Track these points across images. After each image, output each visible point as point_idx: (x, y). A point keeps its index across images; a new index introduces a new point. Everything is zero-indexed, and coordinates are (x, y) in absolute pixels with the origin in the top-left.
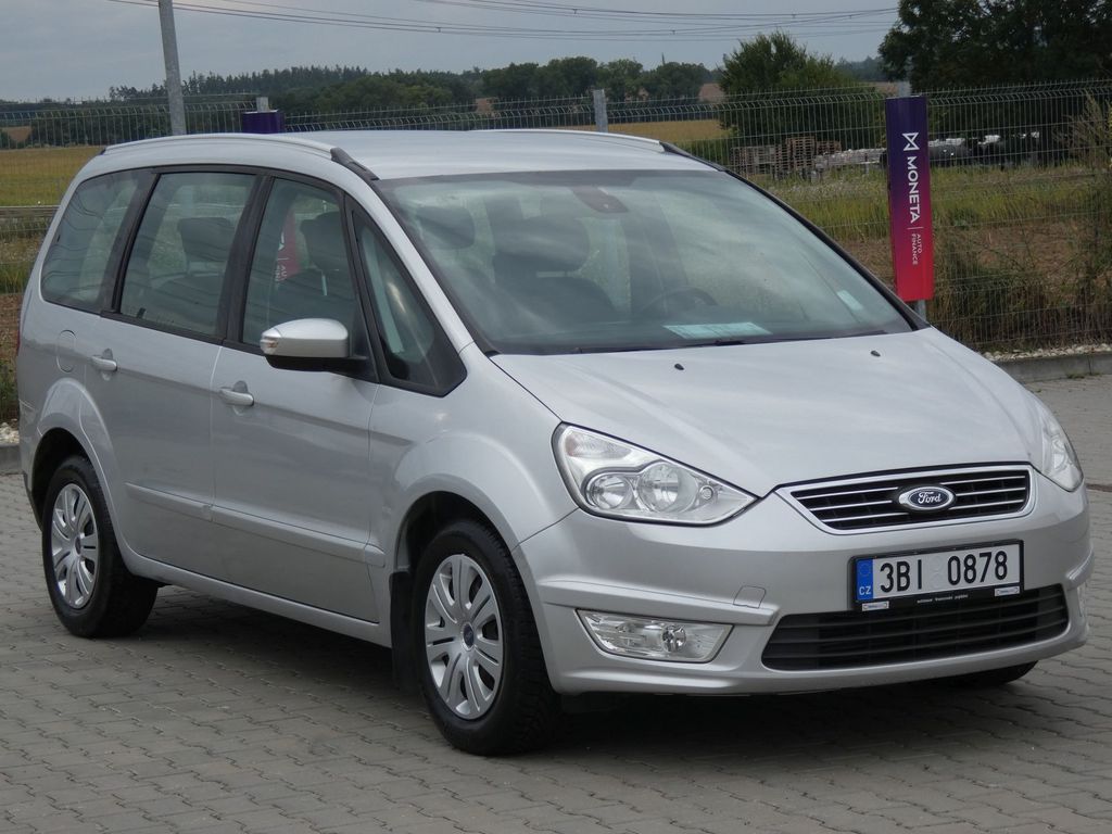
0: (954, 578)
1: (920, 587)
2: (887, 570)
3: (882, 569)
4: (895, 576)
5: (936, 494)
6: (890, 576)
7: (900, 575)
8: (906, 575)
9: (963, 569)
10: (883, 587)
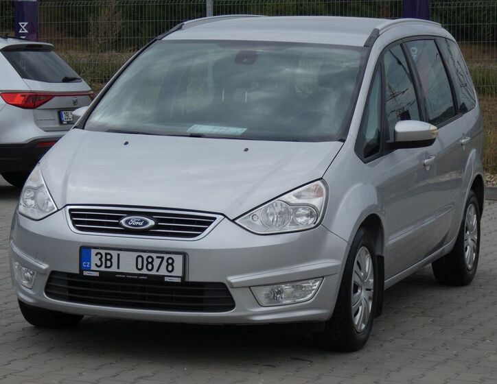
0: (140, 267)
1: (118, 268)
2: (99, 256)
3: (96, 255)
4: (103, 260)
5: (141, 221)
6: (100, 259)
7: (106, 260)
8: (110, 260)
9: (145, 263)
10: (96, 264)
